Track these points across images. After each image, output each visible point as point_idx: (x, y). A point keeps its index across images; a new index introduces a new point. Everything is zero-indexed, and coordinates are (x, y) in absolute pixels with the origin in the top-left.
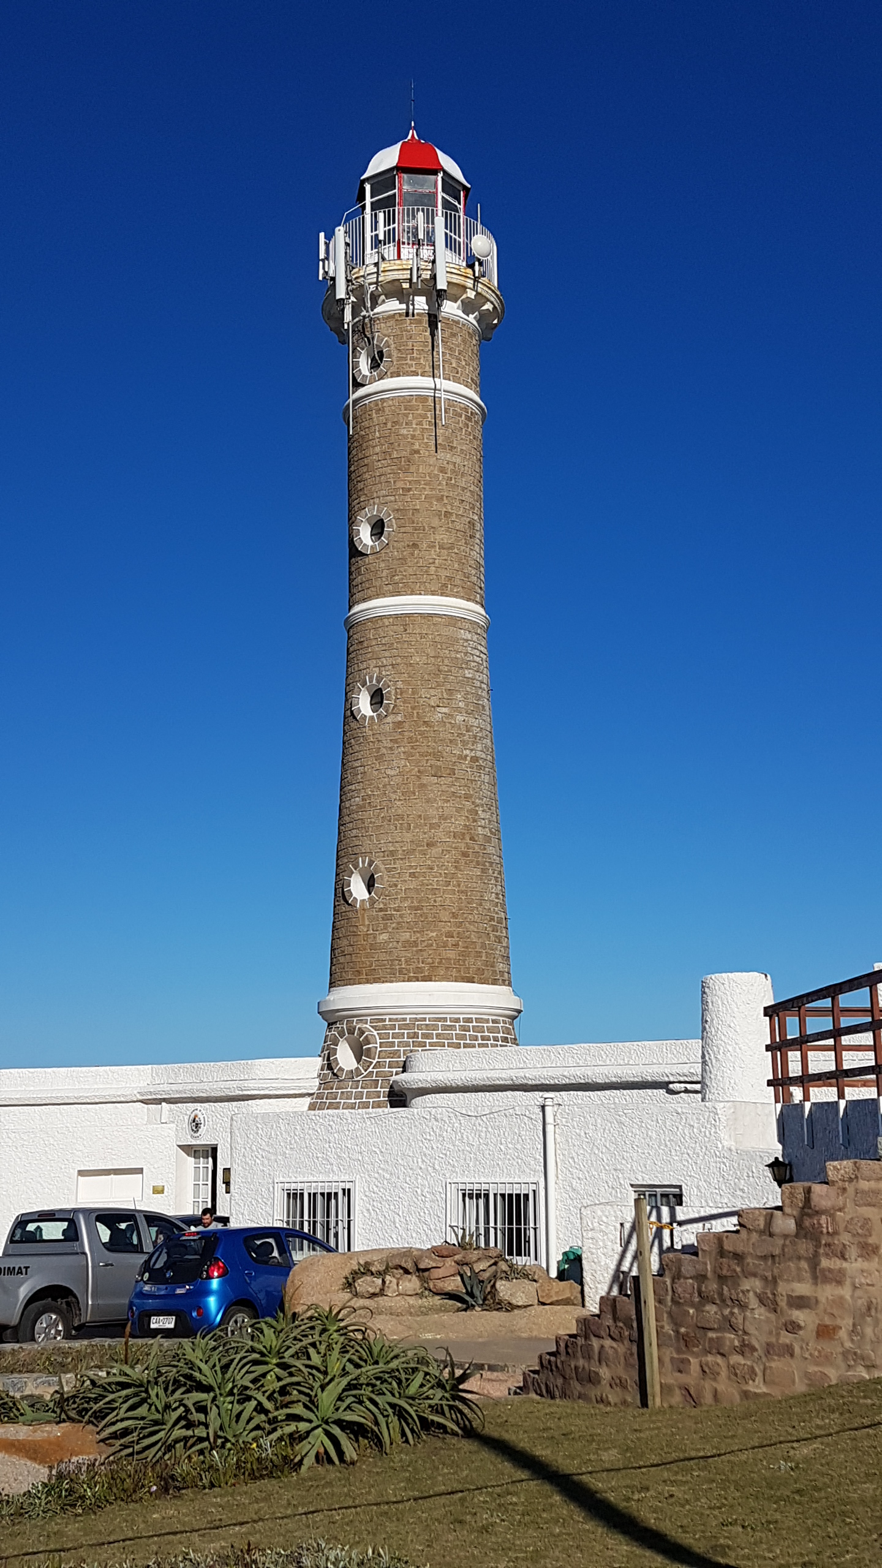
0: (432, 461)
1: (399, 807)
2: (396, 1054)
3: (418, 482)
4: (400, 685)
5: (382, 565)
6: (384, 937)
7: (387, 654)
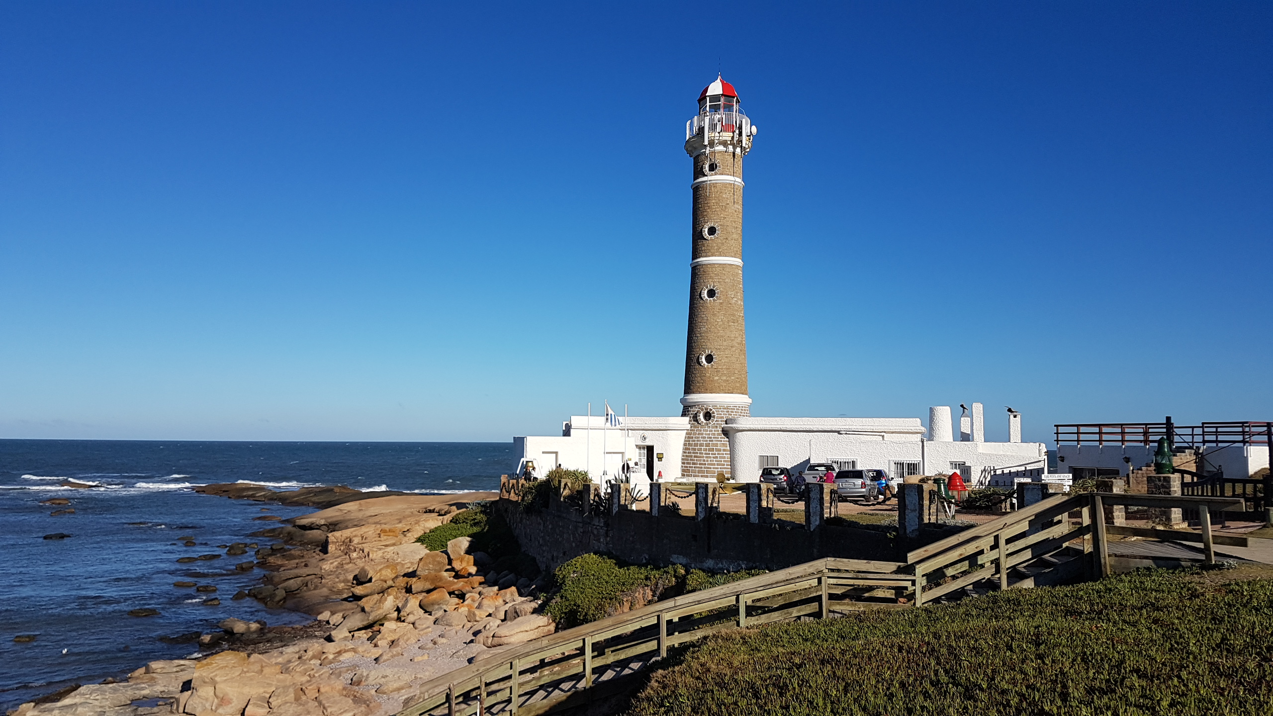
0: (733, 208)
1: (721, 333)
2: (723, 417)
3: (728, 215)
4: (721, 289)
5: (715, 245)
6: (716, 378)
7: (716, 277)
